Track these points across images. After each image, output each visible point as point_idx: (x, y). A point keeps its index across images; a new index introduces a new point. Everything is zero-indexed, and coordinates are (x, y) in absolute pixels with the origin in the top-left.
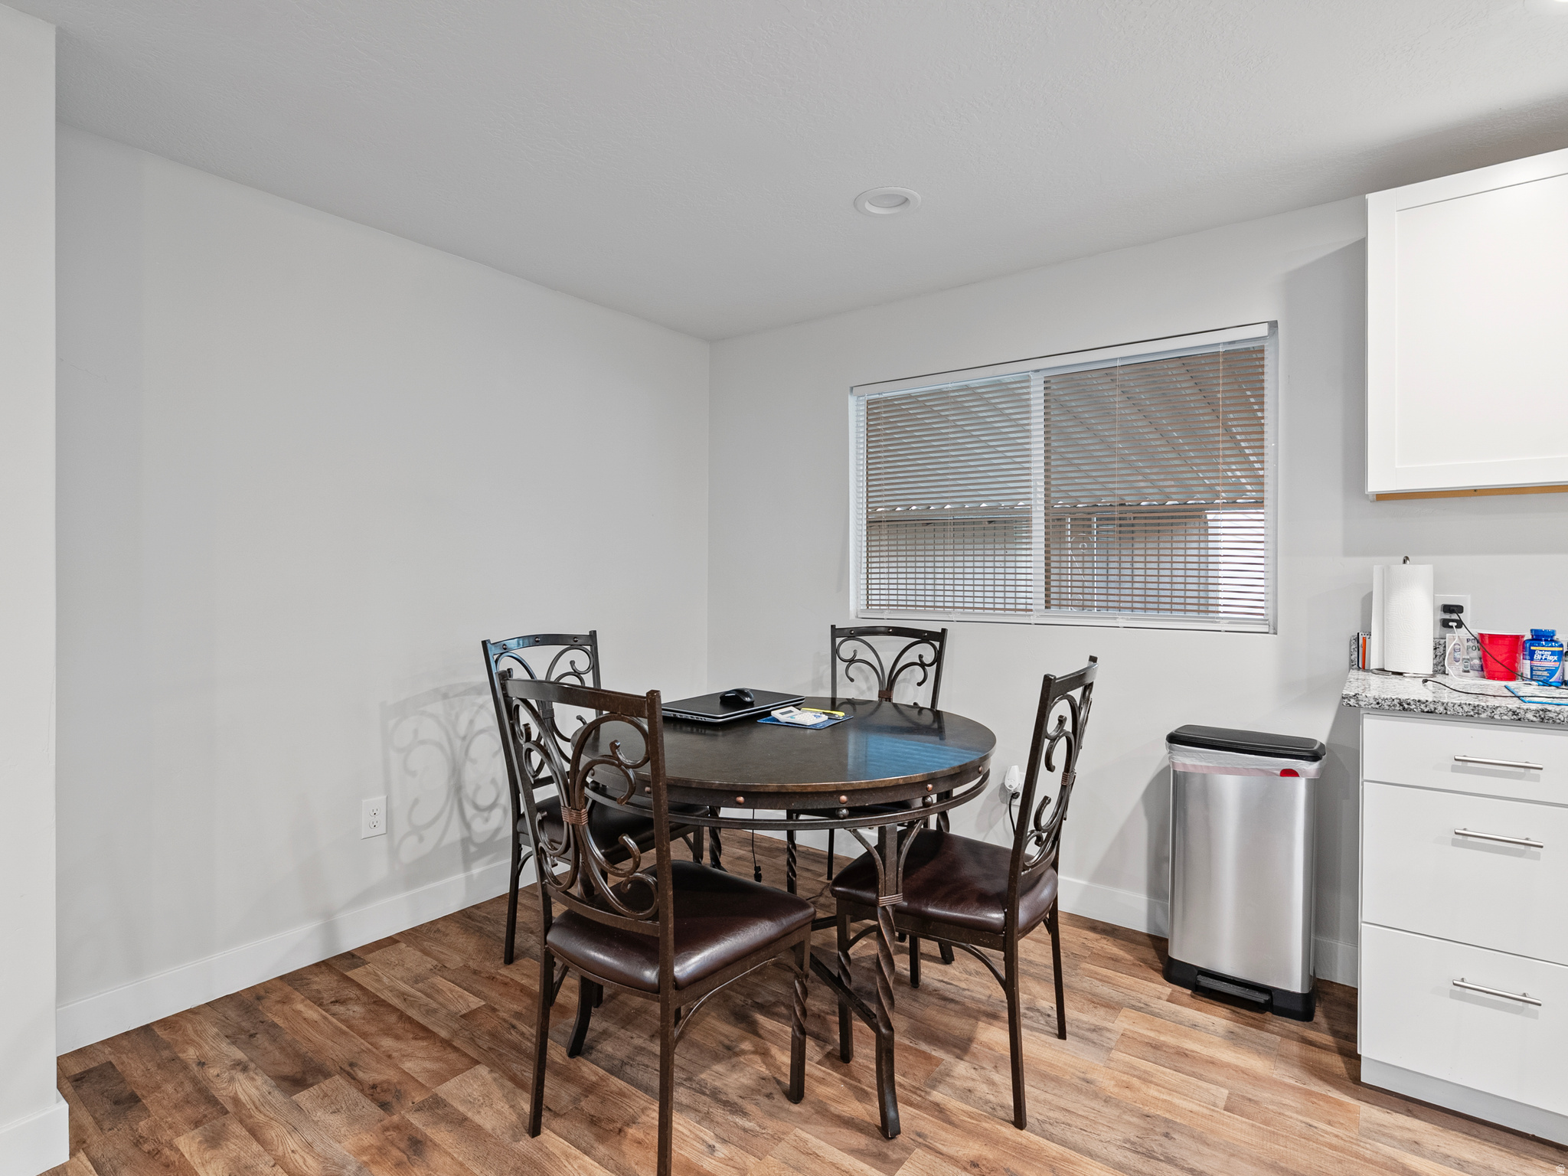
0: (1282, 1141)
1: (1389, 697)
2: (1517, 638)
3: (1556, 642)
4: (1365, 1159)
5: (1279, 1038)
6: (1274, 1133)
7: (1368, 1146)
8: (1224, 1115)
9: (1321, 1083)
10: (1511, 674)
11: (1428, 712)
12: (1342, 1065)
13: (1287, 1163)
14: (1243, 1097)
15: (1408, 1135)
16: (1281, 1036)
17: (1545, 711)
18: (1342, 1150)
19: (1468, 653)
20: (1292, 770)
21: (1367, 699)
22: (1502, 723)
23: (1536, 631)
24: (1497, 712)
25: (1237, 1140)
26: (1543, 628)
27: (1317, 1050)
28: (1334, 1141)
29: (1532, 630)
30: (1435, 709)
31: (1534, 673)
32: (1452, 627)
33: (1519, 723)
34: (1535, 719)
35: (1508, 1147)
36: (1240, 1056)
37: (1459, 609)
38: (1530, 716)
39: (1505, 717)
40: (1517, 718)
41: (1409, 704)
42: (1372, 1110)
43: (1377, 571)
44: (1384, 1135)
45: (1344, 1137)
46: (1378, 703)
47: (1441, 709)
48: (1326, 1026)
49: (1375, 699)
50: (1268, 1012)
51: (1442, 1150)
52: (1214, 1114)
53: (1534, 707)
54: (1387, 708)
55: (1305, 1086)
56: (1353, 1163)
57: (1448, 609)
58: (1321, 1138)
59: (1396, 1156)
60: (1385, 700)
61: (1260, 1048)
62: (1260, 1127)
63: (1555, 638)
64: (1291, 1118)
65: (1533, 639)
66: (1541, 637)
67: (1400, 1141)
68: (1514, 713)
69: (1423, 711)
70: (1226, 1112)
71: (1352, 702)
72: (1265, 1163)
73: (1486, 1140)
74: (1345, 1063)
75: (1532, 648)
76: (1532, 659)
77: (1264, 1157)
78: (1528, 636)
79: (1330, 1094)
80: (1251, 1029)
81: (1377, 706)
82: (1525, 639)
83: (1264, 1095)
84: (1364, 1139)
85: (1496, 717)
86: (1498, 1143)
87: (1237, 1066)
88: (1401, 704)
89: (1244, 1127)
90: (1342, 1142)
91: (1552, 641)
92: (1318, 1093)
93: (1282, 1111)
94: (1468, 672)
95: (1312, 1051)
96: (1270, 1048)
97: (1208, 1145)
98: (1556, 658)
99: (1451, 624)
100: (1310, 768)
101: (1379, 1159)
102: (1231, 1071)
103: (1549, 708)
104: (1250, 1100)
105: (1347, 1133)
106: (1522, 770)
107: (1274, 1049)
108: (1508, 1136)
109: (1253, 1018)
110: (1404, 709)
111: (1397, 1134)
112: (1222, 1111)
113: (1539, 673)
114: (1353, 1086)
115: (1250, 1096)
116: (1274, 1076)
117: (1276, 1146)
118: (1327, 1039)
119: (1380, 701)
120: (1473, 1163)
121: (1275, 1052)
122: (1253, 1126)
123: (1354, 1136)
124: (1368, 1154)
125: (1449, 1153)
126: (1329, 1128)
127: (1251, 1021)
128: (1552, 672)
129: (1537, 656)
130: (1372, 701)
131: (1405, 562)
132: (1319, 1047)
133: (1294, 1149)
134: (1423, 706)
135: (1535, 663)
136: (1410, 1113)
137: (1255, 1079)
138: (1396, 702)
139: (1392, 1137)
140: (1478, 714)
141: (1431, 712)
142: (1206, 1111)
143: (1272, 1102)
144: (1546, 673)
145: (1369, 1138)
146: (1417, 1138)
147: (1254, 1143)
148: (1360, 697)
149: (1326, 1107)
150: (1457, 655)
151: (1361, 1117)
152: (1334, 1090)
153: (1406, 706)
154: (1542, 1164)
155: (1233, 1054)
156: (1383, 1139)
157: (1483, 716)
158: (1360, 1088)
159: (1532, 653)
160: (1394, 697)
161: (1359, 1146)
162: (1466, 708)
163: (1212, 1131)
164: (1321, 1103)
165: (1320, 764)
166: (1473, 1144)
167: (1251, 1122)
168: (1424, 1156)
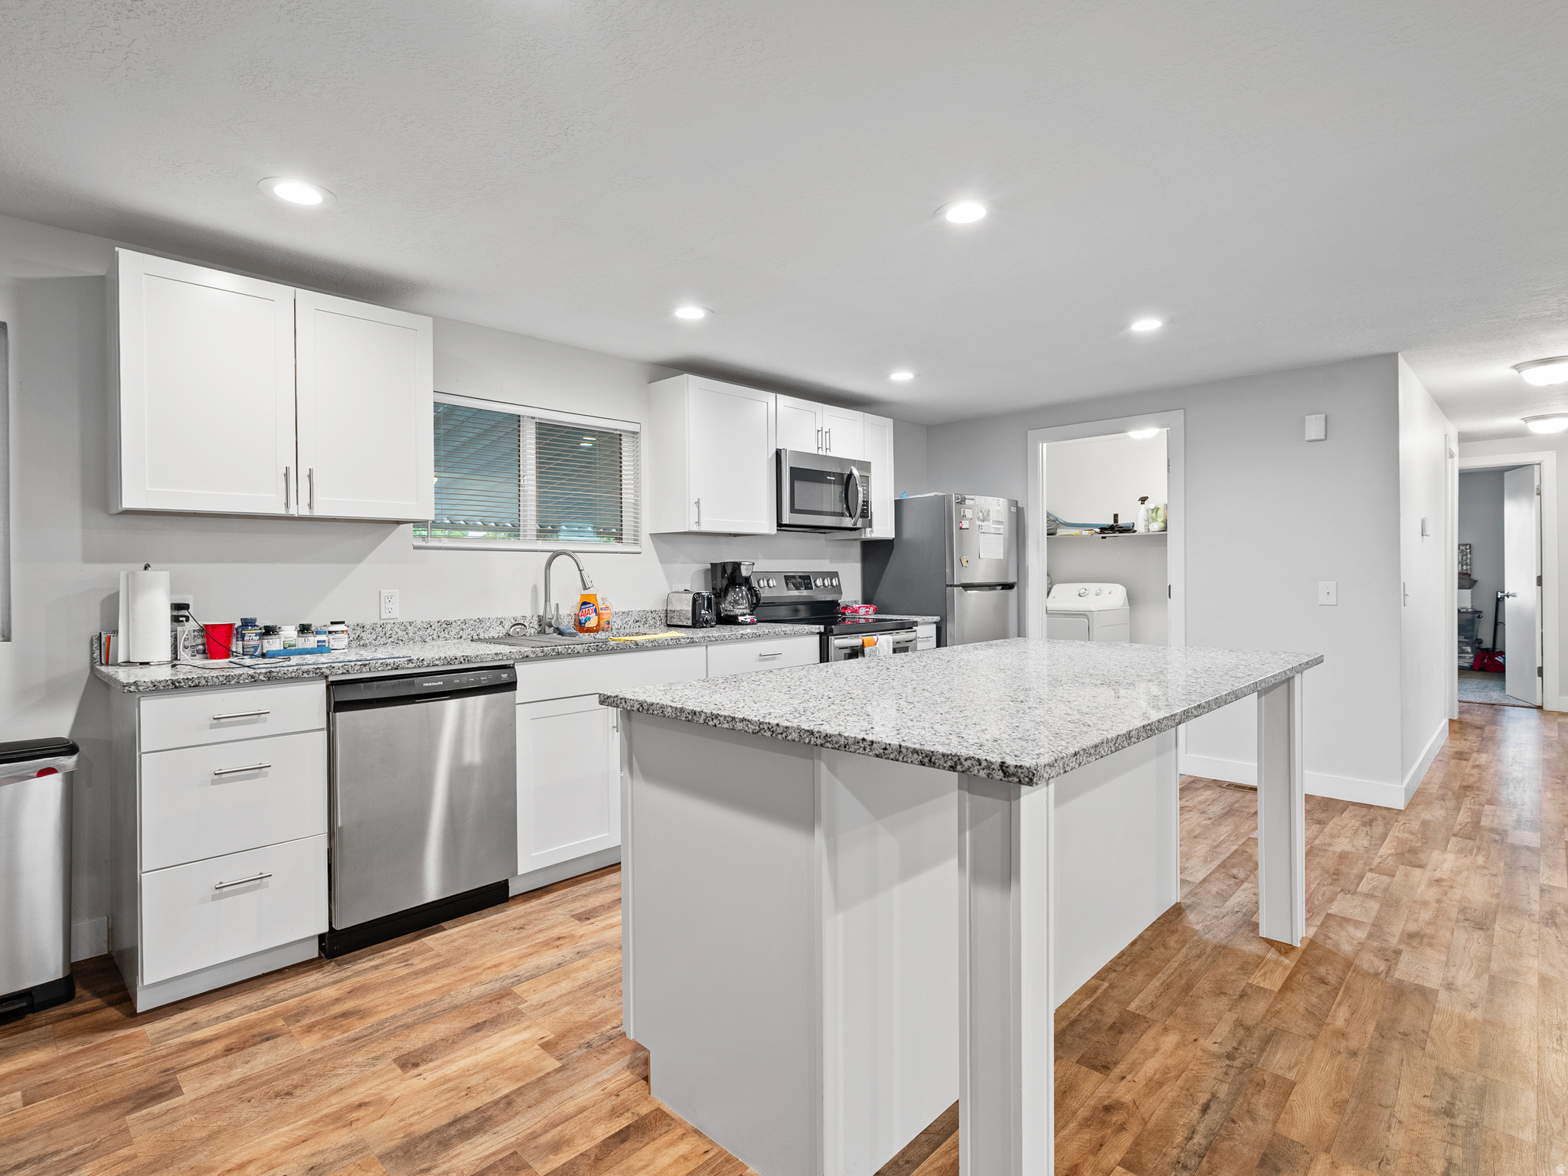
0: (91, 1091)
1: (163, 679)
2: (231, 626)
3: (257, 626)
4: (164, 1057)
5: (50, 1027)
6: (81, 1090)
7: (162, 1048)
8: (26, 1110)
9: (105, 1034)
10: (226, 653)
11: (194, 686)
12: (117, 1012)
13: (103, 1100)
14: (39, 1086)
15: (187, 1023)
16: (51, 1023)
17: (270, 672)
18: (144, 1063)
19: (194, 641)
20: (50, 768)
21: (145, 684)
22: (245, 685)
23: (245, 619)
24: (242, 678)
25: (49, 1117)
26: (249, 617)
27: (90, 1014)
28: (135, 1062)
29: (242, 619)
30: (199, 683)
31: (245, 650)
32: (183, 621)
33: (255, 684)
34: (265, 679)
35: (251, 989)
36: (17, 1061)
37: (186, 607)
38: (262, 677)
39: (247, 681)
40: (254, 681)
41: (179, 682)
42: (154, 1025)
43: (123, 575)
44: (170, 1034)
45: (142, 1054)
46: (155, 686)
47: (203, 682)
48: (89, 994)
49: (152, 683)
50: (28, 1015)
51: (213, 1017)
52: (15, 1116)
53: (263, 671)
54: (162, 688)
55: (92, 1044)
56: (155, 1064)
57: (178, 607)
58: (123, 1067)
59: (184, 1040)
60: (160, 682)
61: (34, 1044)
62: (67, 1095)
63: (257, 624)
64: (91, 1071)
65: (242, 626)
66: (247, 623)
67: (183, 1030)
68: (252, 677)
69: (190, 686)
70: (27, 1107)
71: (133, 688)
72: (83, 1114)
73: (237, 993)
74: (117, 1009)
75: (243, 632)
76: (243, 640)
77: (81, 1111)
78: (238, 623)
79: (116, 1036)
80: (17, 1035)
81: (154, 688)
82: (236, 627)
83: (59, 1072)
84: (156, 1046)
85: (241, 682)
86: (245, 991)
87: (19, 1070)
88: (173, 683)
89: (51, 1104)
90: (141, 1058)
91: (255, 626)
92: (106, 1042)
93: (80, 1072)
94: (195, 656)
95: (86, 1017)
96: (45, 1038)
97: (22, 1139)
98: (258, 638)
99: (181, 619)
100: (69, 762)
101: (174, 1049)
102: (15, 1076)
103: (273, 670)
104: (46, 1084)
105: (143, 1050)
106: (256, 717)
107: (49, 1037)
108: (249, 983)
109: (12, 1028)
110: (176, 687)
111: (180, 1027)
112: (23, 1109)
113: (248, 650)
114: (132, 1020)
115: (45, 1081)
116: (60, 1054)
117: (88, 1097)
118: (96, 1002)
119: (156, 683)
120: (235, 1011)
121: (52, 1038)
122: (59, 1098)
123: (149, 1049)
124: (164, 1052)
125: (218, 1015)
126: (127, 1057)
127: (13, 1030)
128: (256, 648)
129: (246, 638)
130: (150, 685)
131: (146, 568)
132: (90, 1012)
133: (105, 1088)
134: (190, 683)
135: (246, 643)
136: (182, 1010)
137: (44, 1067)
138: (169, 682)
139: (176, 1032)
140: (229, 681)
141: (196, 686)
142: (8, 1119)
143: (69, 1072)
144: (252, 650)
145: (160, 1042)
146: (193, 1021)
147: (67, 1108)
148: (139, 683)
149: (118, 1046)
150: (187, 644)
151: (148, 1034)
152: (119, 1031)
153: (177, 684)
154: (273, 985)
155: (10, 1064)
156: (171, 1037)
157: (232, 682)
158: (139, 1018)
159: (243, 636)
160: (167, 679)
161: (155, 1052)
162: (221, 679)
163: (20, 1129)
164: (111, 1046)
165: (79, 757)
166: (230, 1001)
167: (55, 1097)
168: (203, 1028)
